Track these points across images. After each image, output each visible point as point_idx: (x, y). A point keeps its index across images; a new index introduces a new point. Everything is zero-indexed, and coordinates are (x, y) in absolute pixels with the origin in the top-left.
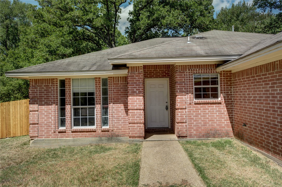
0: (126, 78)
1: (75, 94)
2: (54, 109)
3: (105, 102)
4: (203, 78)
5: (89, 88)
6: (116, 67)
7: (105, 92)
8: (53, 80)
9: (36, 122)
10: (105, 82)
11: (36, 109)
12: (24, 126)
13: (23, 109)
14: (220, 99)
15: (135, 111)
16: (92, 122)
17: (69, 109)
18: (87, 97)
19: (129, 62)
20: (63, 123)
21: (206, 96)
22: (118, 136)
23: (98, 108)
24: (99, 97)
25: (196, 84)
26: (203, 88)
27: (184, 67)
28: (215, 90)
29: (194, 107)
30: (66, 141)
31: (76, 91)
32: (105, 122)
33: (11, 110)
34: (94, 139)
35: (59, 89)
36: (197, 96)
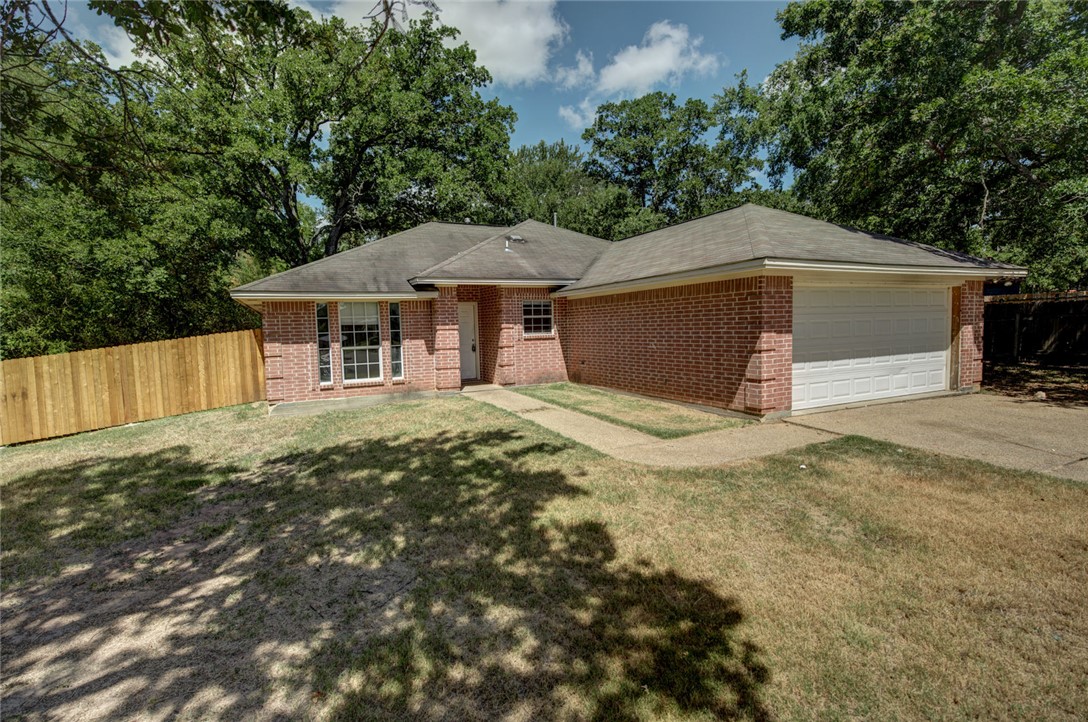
0: (430, 303)
1: (344, 328)
2: (311, 349)
3: (396, 339)
4: (535, 306)
5: (369, 319)
6: (419, 288)
7: (395, 324)
8: (307, 304)
9: (279, 374)
10: (394, 308)
11: (278, 353)
14: (554, 332)
15: (448, 352)
16: (375, 372)
17: (336, 349)
18: (354, 332)
19: (438, 282)
20: (324, 374)
21: (537, 329)
22: (418, 390)
23: (384, 349)
24: (385, 330)
25: (527, 312)
26: (535, 319)
27: (511, 290)
28: (548, 321)
29: (523, 345)
30: (334, 403)
31: (347, 322)
32: (396, 370)
34: (380, 397)
35: (316, 318)
36: (527, 329)
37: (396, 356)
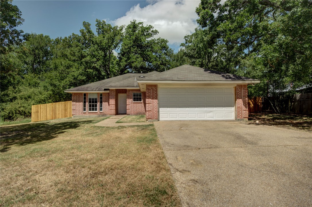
0: (109, 93)
1: (89, 99)
2: (81, 104)
3: (101, 102)
4: (137, 94)
5: (95, 97)
6: (105, 90)
7: (101, 98)
8: (81, 94)
9: (75, 109)
10: (101, 95)
11: (75, 104)
12: (63, 114)
13: (63, 106)
14: (142, 101)
15: (112, 105)
16: (96, 110)
17: (87, 104)
18: (94, 100)
19: (110, 88)
20: (85, 110)
21: (137, 100)
22: (106, 114)
23: (98, 104)
24: (99, 100)
25: (134, 96)
26: (137, 98)
27: (130, 90)
28: (141, 98)
29: (133, 104)
30: (86, 116)
31: (90, 98)
32: (101, 109)
33: (57, 106)
34: (97, 116)
35: (83, 97)
36: (134, 100)
37: (101, 106)
